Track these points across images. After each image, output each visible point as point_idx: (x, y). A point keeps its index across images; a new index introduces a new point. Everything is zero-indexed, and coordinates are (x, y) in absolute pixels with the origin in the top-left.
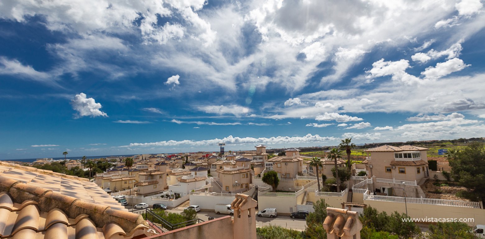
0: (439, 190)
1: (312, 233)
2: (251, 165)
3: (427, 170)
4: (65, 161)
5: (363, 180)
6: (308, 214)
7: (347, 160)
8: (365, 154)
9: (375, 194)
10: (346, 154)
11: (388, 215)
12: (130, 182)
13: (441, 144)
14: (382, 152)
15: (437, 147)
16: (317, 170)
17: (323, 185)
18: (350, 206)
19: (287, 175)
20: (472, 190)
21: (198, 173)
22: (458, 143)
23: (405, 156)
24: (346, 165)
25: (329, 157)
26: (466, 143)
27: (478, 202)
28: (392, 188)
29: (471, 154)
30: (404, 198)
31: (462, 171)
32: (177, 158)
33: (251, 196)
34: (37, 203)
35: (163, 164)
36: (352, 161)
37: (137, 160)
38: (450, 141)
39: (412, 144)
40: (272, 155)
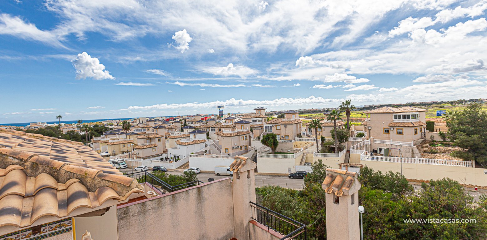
0: (434, 150)
1: (310, 192)
2: (250, 127)
3: (424, 131)
4: (60, 125)
5: (360, 142)
6: (306, 174)
7: (346, 122)
8: (364, 116)
9: (372, 155)
10: (346, 116)
11: (383, 175)
12: (129, 145)
13: (440, 105)
14: (381, 113)
15: (436, 108)
16: (316, 132)
17: (322, 146)
18: (347, 167)
19: (286, 137)
20: (466, 149)
21: (197, 135)
22: (457, 104)
23: (404, 117)
24: (345, 127)
25: (329, 119)
26: (465, 104)
27: (471, 161)
28: (389, 148)
29: (469, 115)
30: (400, 158)
31: (458, 131)
32: (175, 121)
33: (250, 158)
34: (23, 168)
35: (161, 127)
36: (351, 123)
37: (134, 124)
38: (449, 102)
39: (412, 105)
40: (271, 117)
